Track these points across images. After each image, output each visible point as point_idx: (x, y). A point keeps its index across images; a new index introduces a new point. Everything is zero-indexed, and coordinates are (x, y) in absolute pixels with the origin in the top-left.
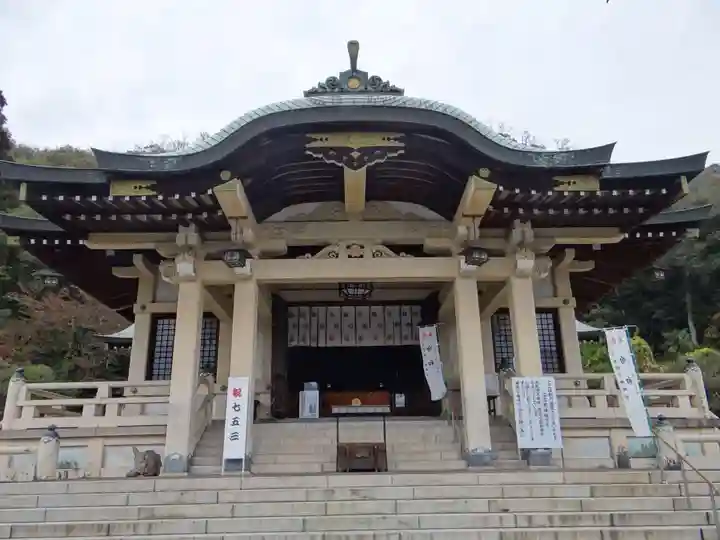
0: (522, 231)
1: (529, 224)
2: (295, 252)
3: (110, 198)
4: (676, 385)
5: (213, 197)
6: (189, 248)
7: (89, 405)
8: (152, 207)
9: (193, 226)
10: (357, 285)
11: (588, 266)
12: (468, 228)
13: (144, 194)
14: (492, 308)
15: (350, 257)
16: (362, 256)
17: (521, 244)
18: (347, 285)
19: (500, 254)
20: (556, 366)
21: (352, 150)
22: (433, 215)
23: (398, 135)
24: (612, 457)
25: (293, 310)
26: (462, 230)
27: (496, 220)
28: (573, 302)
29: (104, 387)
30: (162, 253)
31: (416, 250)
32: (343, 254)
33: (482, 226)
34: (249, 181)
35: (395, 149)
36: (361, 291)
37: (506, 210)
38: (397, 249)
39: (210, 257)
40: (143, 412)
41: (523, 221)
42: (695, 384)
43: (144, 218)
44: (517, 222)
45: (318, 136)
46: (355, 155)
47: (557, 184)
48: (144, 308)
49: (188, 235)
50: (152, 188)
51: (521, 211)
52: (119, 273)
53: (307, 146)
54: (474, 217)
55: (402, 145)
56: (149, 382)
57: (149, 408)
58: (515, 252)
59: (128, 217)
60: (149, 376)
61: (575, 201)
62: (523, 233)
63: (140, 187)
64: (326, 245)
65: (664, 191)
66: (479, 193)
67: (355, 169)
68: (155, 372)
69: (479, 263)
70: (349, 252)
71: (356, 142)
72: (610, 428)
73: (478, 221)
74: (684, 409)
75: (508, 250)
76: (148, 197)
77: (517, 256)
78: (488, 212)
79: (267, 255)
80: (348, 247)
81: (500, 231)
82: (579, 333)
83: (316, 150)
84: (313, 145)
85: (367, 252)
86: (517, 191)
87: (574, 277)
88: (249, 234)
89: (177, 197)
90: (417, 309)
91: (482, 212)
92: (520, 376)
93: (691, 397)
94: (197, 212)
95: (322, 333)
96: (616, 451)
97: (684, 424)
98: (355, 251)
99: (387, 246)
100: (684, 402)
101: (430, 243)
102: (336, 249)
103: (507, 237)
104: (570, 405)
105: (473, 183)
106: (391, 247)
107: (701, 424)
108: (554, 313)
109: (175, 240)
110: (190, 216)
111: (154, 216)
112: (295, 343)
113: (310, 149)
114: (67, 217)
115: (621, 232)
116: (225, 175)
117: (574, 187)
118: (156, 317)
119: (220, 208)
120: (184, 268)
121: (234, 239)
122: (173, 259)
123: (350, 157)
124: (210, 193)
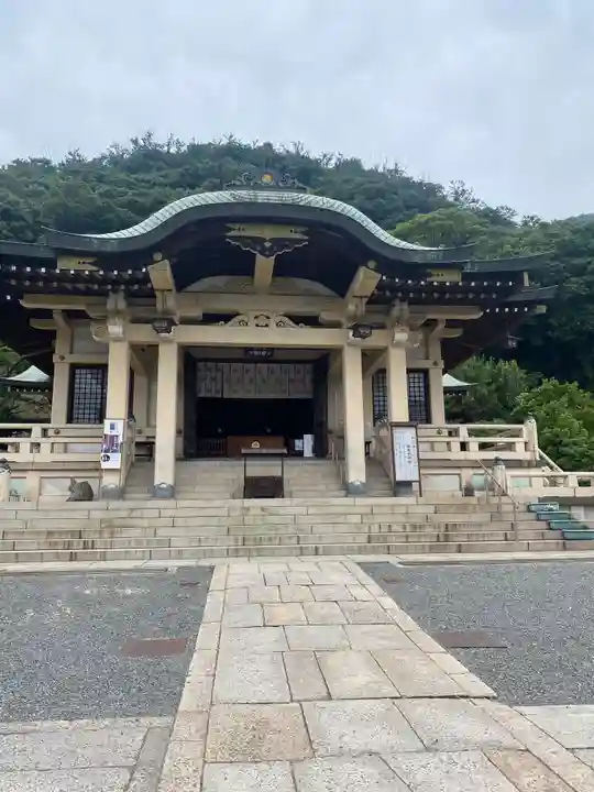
1: (406, 303)
2: (210, 319)
3: (58, 271)
4: (518, 434)
5: (147, 273)
6: (118, 313)
7: (24, 443)
8: (92, 278)
9: (122, 294)
10: (261, 349)
11: (456, 333)
12: (357, 306)
13: (87, 269)
14: (373, 369)
15: (257, 326)
16: (267, 326)
17: (399, 321)
18: (252, 349)
19: (382, 327)
20: (424, 417)
21: (264, 240)
22: (328, 291)
23: (304, 229)
24: (461, 489)
26: (351, 307)
27: (380, 300)
28: (442, 364)
29: (37, 428)
30: (92, 315)
31: (312, 321)
32: (253, 322)
33: (368, 303)
34: (175, 260)
35: (302, 241)
36: (264, 353)
37: (388, 293)
38: (298, 320)
39: (136, 321)
40: (66, 451)
41: (402, 300)
42: (530, 433)
43: (81, 286)
44: (397, 302)
45: (237, 226)
46: (268, 245)
47: (430, 275)
48: (62, 358)
49: (117, 301)
50: (93, 264)
51: (400, 295)
52: (36, 324)
53: (229, 234)
54: (361, 297)
55: (306, 238)
56: (69, 425)
57: (70, 447)
58: (392, 327)
59: (69, 286)
60: (70, 420)
61: (442, 287)
62: (401, 310)
63: (84, 263)
64: (238, 314)
65: (511, 284)
66: (366, 280)
67: (268, 256)
68: (75, 416)
69: (363, 337)
70: (256, 321)
71: (268, 233)
72: (461, 467)
73: (365, 300)
74: (520, 453)
75: (388, 323)
76: (90, 272)
77: (396, 330)
78: (373, 294)
79: (186, 321)
80: (256, 317)
81: (383, 308)
82: (445, 388)
83: (235, 238)
84: (232, 233)
85: (272, 323)
86: (397, 280)
88: (171, 302)
89: (116, 272)
90: (309, 367)
91: (369, 294)
93: (526, 443)
94: (129, 283)
96: (464, 484)
97: (518, 464)
98: (262, 321)
99: (289, 317)
100: (520, 447)
101: (325, 316)
102: (246, 319)
103: (388, 313)
104: (433, 450)
105: (362, 273)
106: (291, 317)
107: (529, 465)
108: (425, 372)
109: (105, 304)
110: (123, 287)
111: (90, 286)
112: (202, 395)
113: (230, 238)
114: (13, 282)
115: (482, 310)
116: (158, 256)
117: (441, 279)
118: (74, 367)
119: (150, 281)
120: (115, 329)
121: (159, 306)
122: (103, 320)
123: (263, 247)
124: (144, 270)
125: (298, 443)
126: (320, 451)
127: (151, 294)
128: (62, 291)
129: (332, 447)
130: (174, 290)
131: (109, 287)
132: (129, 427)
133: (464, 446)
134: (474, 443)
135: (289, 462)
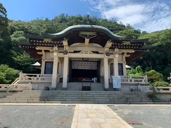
0: (116, 50)
1: (118, 49)
2: (75, 52)
3: (44, 41)
4: (143, 78)
6: (56, 51)
7: (35, 78)
8: (51, 43)
10: (86, 59)
11: (129, 56)
14: (110, 63)
17: (116, 52)
18: (84, 58)
19: (112, 54)
20: (122, 74)
21: (87, 35)
22: (101, 46)
23: (96, 33)
25: (73, 62)
26: (106, 49)
27: (112, 48)
28: (125, 62)
29: (38, 75)
30: (50, 51)
31: (97, 53)
32: (84, 53)
33: (109, 49)
34: (68, 40)
35: (95, 35)
36: (87, 59)
37: (114, 47)
38: (94, 52)
39: (60, 52)
40: (44, 80)
41: (117, 48)
42: (146, 78)
44: (116, 49)
45: (82, 32)
48: (44, 60)
49: (56, 48)
50: (51, 40)
52: (39, 53)
53: (80, 34)
54: (108, 47)
55: (96, 35)
57: (45, 79)
58: (115, 54)
59: (46, 45)
60: (45, 73)
61: (126, 46)
63: (49, 40)
64: (81, 51)
65: (141, 45)
67: (88, 39)
69: (108, 56)
70: (85, 53)
71: (88, 33)
72: (130, 85)
74: (143, 82)
78: (110, 47)
79: (70, 52)
81: (113, 50)
82: (126, 68)
83: (81, 35)
85: (88, 53)
86: (116, 44)
87: (126, 58)
88: (67, 48)
89: (56, 42)
90: (96, 63)
92: (114, 76)
93: (145, 80)
94: (58, 44)
95: (78, 66)
96: (131, 89)
97: (143, 85)
98: (86, 52)
99: (92, 52)
101: (99, 52)
102: (83, 52)
103: (114, 51)
104: (124, 81)
105: (108, 42)
106: (93, 52)
107: (146, 85)
108: (122, 64)
109: (53, 49)
110: (57, 45)
111: (50, 45)
112: (73, 68)
113: (80, 35)
114: (35, 44)
115: (134, 50)
116: (65, 39)
117: (126, 43)
118: (46, 62)
119: (63, 44)
120: (55, 54)
121: (65, 49)
122: (53, 52)
123: (87, 37)
124: (62, 41)
125: (93, 79)
126: (98, 81)
127: (63, 47)
128: (44, 46)
129: (101, 80)
130: (68, 46)
131: (54, 45)
132: (58, 75)
133: (131, 81)
134: (133, 80)
135: (92, 83)
